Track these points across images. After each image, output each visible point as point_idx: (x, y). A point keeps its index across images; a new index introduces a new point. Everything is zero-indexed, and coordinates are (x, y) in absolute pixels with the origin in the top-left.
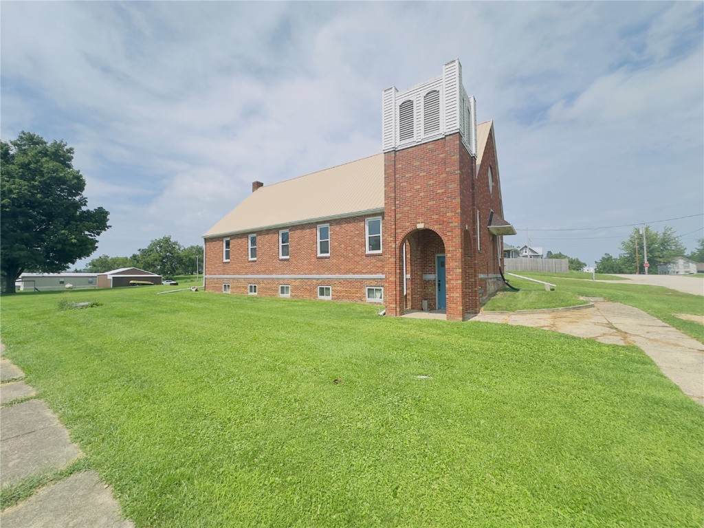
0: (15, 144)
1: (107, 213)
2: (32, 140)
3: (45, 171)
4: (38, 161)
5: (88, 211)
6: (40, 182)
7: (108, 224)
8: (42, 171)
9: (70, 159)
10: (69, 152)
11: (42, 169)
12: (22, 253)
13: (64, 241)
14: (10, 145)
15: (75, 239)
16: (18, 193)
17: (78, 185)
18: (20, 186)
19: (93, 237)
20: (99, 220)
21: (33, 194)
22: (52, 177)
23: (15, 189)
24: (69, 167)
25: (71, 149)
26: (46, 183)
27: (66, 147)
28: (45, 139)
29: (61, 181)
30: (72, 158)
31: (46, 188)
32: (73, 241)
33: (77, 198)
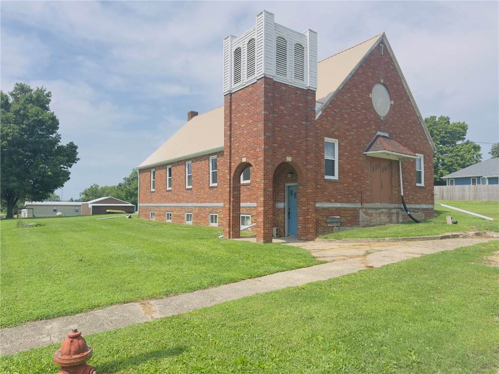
0: (12, 95)
1: (76, 147)
2: (22, 89)
3: (30, 115)
4: (25, 108)
5: (62, 146)
6: (26, 125)
7: (78, 156)
8: (28, 116)
9: (48, 102)
10: (48, 96)
11: (28, 114)
12: (15, 184)
13: (43, 175)
14: (9, 95)
15: (50, 171)
16: (12, 135)
17: (53, 124)
18: (13, 130)
19: (66, 170)
20: (70, 154)
21: (22, 135)
22: (35, 120)
23: (10, 132)
24: (47, 109)
25: (50, 93)
26: (30, 126)
27: (46, 92)
28: (31, 88)
29: (41, 123)
30: (50, 100)
31: (31, 130)
32: (49, 173)
33: (54, 136)
